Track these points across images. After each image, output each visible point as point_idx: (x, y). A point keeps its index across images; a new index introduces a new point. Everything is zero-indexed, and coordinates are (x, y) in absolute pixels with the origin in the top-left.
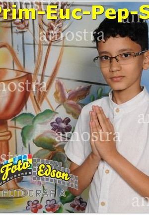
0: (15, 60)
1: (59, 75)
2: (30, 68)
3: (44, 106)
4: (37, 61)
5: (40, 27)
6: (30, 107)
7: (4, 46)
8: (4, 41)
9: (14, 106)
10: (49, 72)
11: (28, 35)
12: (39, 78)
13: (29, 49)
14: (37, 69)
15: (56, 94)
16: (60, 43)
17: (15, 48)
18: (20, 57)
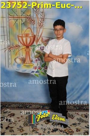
0: (32, 32)
1: (42, 36)
2: (35, 34)
3: (38, 43)
4: (37, 32)
5: (38, 24)
6: (35, 43)
7: (29, 28)
8: (29, 27)
9: (31, 43)
10: (40, 35)
11: (35, 25)
12: (37, 36)
13: (35, 29)
14: (37, 34)
15: (41, 40)
16: (43, 28)
17: (32, 29)
18: (33, 31)
